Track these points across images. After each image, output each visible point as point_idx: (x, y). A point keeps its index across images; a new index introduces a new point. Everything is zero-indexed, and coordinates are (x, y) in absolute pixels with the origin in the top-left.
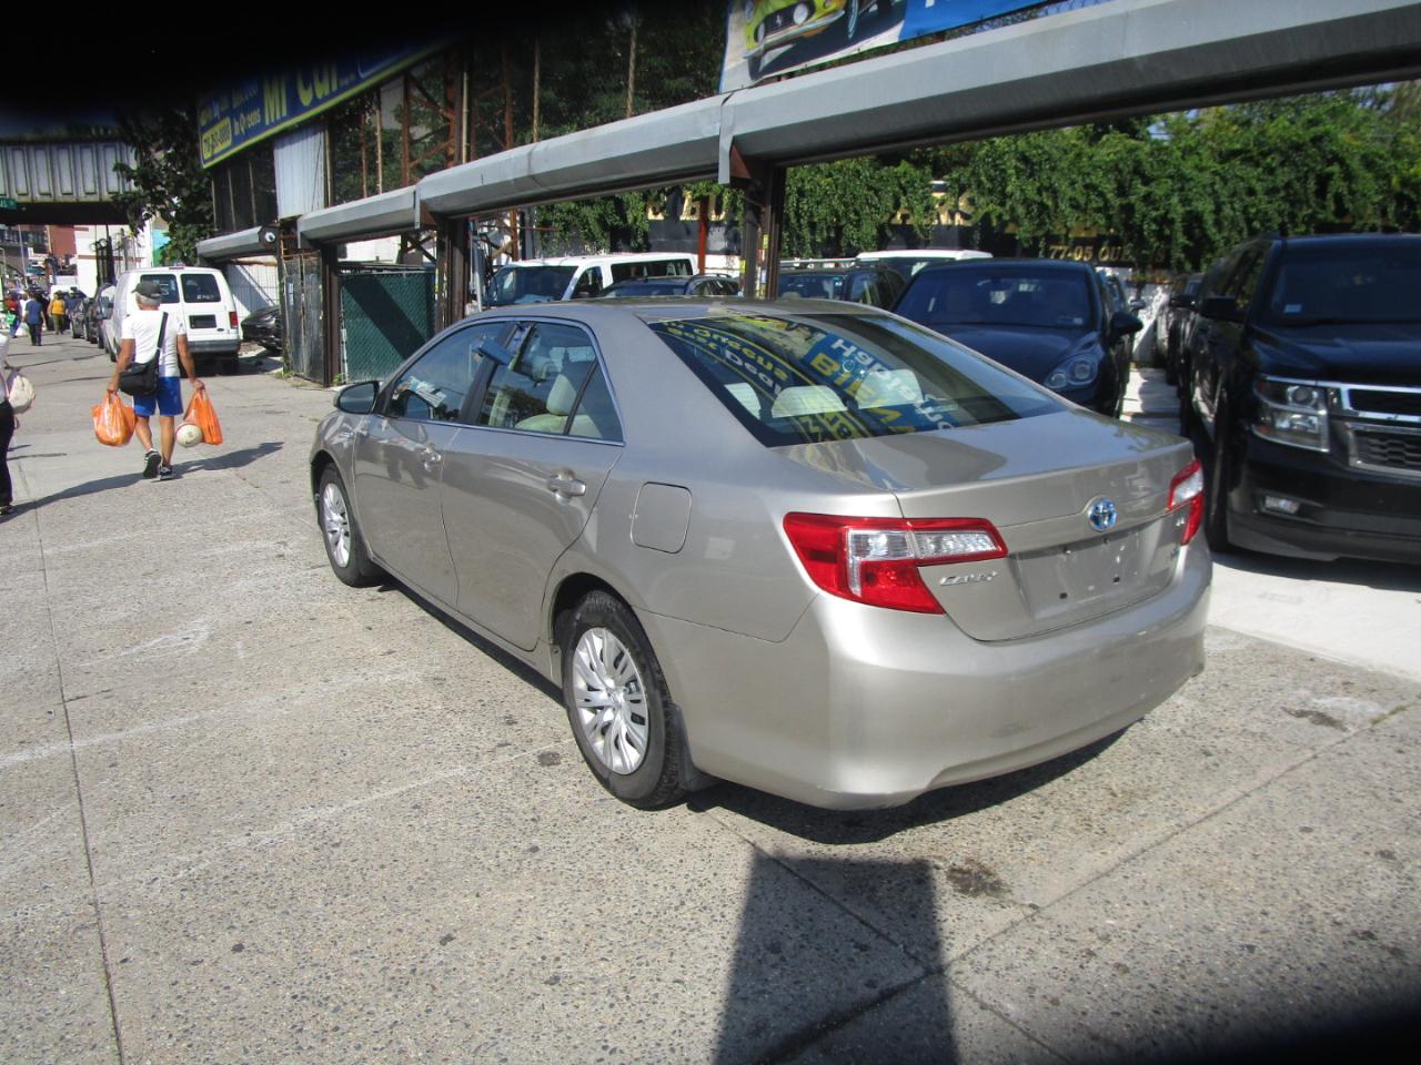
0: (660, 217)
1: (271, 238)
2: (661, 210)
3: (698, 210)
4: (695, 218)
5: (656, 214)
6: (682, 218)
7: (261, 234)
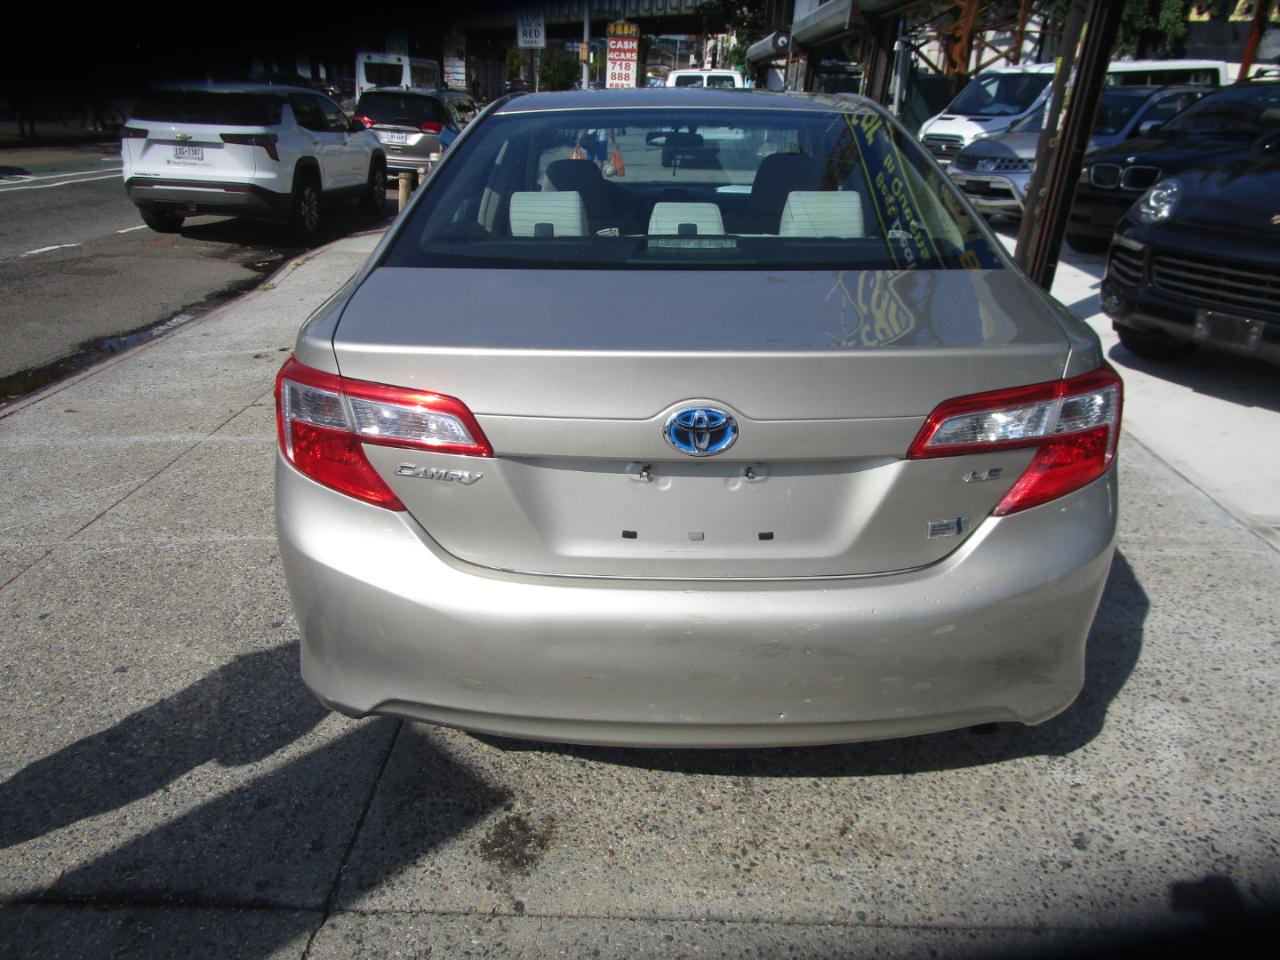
0: (1205, 17)
1: (783, 42)
2: (1208, 8)
3: (1255, 9)
4: (1249, 18)
5: (1200, 13)
6: (1232, 18)
7: (776, 39)
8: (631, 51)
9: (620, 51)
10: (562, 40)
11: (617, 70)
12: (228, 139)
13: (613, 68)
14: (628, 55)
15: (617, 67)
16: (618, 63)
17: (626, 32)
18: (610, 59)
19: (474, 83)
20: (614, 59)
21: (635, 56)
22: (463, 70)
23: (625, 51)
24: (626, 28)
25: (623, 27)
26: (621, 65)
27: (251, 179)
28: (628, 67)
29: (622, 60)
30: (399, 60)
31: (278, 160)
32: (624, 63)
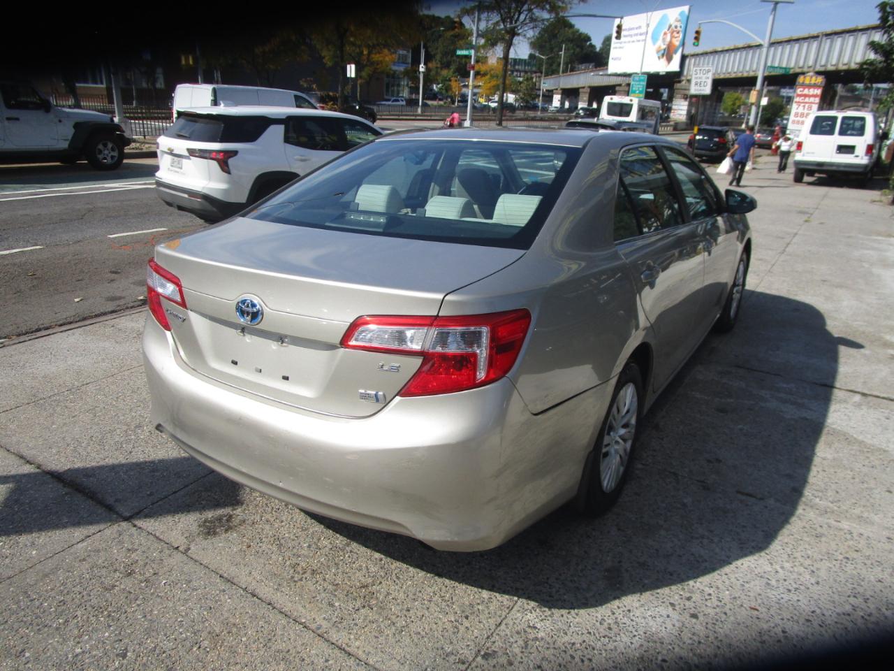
8: (815, 96)
9: (806, 96)
10: (778, 88)
11: (801, 110)
12: (192, 152)
13: (797, 109)
14: (812, 99)
15: (801, 108)
16: (802, 105)
17: (813, 82)
18: (796, 102)
19: (692, 116)
20: (799, 102)
21: (817, 100)
22: (686, 108)
23: (809, 96)
24: (814, 78)
25: (811, 77)
26: (804, 106)
27: (203, 188)
28: (810, 108)
29: (806, 103)
30: (631, 100)
31: (229, 172)
32: (807, 105)
